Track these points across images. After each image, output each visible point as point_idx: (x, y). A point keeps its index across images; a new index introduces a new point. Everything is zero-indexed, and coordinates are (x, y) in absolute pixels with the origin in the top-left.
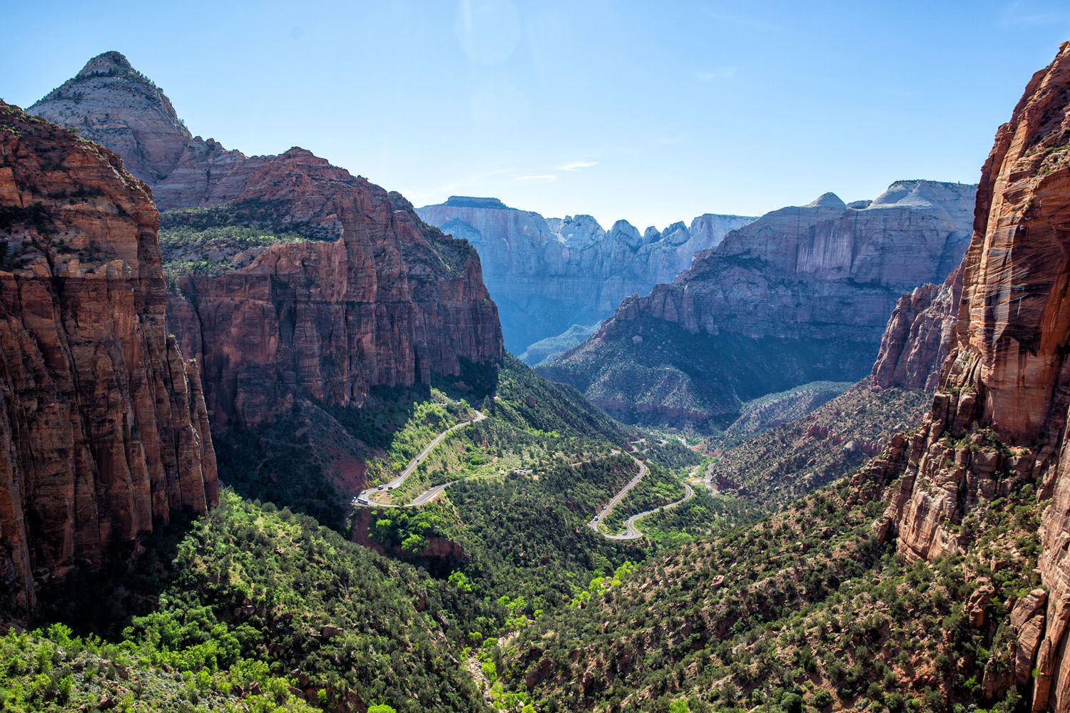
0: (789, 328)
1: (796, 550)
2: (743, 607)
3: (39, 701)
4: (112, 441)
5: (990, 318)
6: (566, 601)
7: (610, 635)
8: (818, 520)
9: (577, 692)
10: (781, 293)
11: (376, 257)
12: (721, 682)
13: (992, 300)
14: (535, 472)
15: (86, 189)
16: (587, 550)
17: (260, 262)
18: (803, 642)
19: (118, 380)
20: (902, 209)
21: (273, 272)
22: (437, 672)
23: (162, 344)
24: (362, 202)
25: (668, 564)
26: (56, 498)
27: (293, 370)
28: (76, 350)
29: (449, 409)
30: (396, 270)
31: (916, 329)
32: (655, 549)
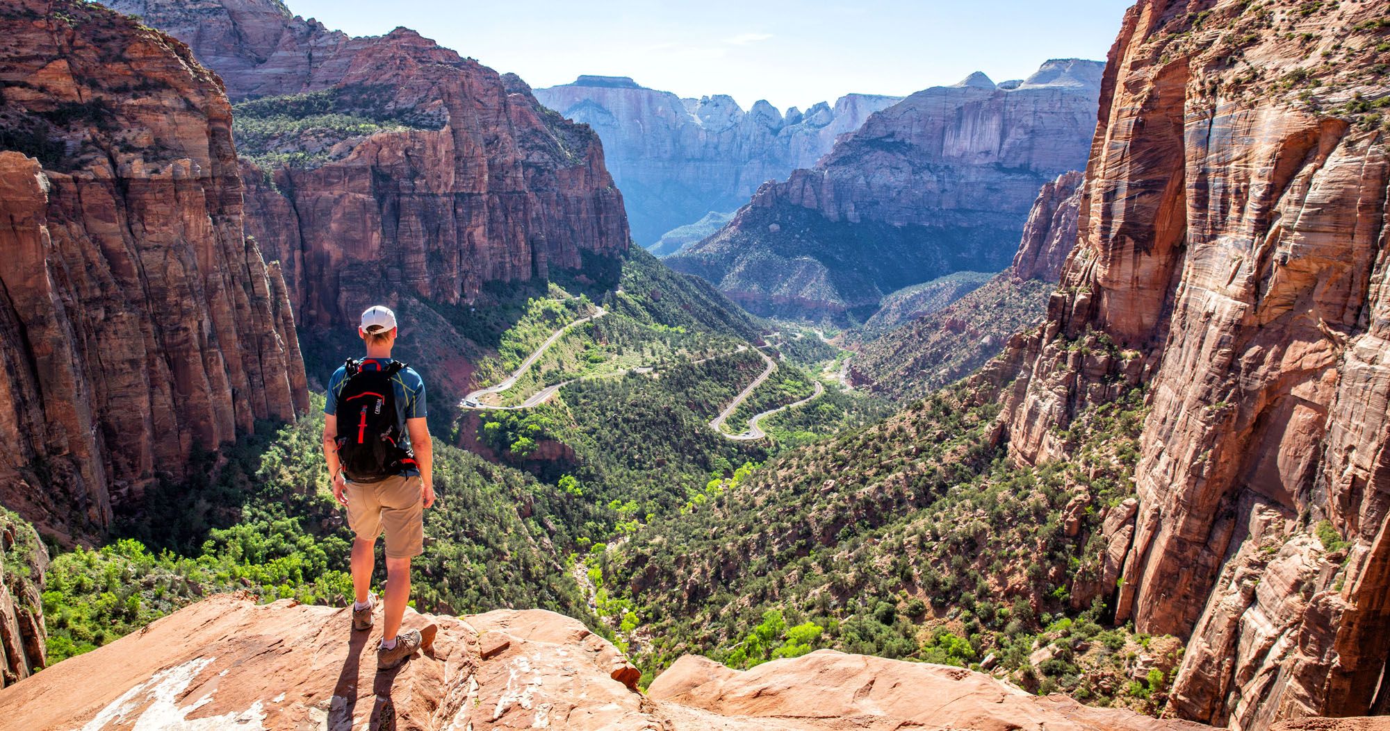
0: (933, 215)
1: (908, 454)
2: (850, 513)
3: (106, 619)
4: (187, 351)
5: (1107, 215)
6: (680, 504)
7: (716, 541)
8: (933, 423)
9: (680, 599)
10: (926, 178)
11: (487, 145)
12: (817, 591)
13: (1109, 196)
14: (656, 370)
15: (150, 82)
16: (706, 452)
17: (359, 153)
18: (901, 551)
19: (191, 286)
20: (1054, 90)
21: (374, 163)
22: (536, 581)
23: (240, 246)
24: (471, 85)
25: (782, 467)
26: (131, 410)
27: (398, 267)
28: (145, 256)
29: (568, 305)
30: (510, 159)
31: (1058, 219)
32: (778, 449)
